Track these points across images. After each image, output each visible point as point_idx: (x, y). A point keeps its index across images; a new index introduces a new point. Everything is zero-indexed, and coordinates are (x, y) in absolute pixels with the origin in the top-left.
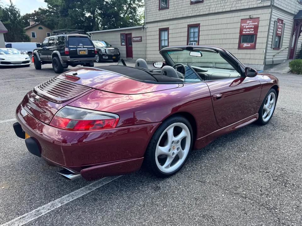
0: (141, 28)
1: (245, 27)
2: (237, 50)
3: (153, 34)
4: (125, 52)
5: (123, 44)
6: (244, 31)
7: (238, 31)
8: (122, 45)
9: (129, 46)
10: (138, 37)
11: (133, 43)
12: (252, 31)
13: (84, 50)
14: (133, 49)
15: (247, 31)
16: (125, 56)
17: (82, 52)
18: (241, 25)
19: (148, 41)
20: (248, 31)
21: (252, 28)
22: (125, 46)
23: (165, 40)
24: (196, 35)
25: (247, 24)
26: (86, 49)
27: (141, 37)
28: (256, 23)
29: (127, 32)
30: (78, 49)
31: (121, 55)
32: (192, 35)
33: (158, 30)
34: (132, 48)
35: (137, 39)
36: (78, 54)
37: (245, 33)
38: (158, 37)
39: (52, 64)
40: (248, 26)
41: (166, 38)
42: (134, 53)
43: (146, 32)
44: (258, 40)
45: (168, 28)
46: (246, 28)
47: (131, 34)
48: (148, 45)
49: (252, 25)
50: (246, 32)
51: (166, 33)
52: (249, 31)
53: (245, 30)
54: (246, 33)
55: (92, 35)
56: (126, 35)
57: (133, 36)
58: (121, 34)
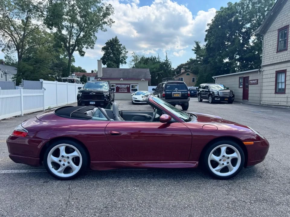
0: (257, 71)
3: (269, 76)
4: (241, 95)
5: (241, 86)
8: (239, 88)
9: (246, 88)
10: (254, 80)
11: (249, 86)
14: (250, 92)
16: (242, 98)
19: (264, 84)
22: (242, 89)
23: (282, 83)
27: (257, 80)
29: (245, 76)
31: (235, 97)
33: (275, 72)
34: (248, 90)
35: (253, 82)
36: (173, 96)
38: (274, 79)
41: (283, 80)
42: (250, 95)
43: (262, 75)
45: (286, 70)
47: (248, 77)
48: (264, 88)
51: (283, 76)
55: (216, 79)
56: (244, 78)
57: (250, 79)
58: (240, 78)
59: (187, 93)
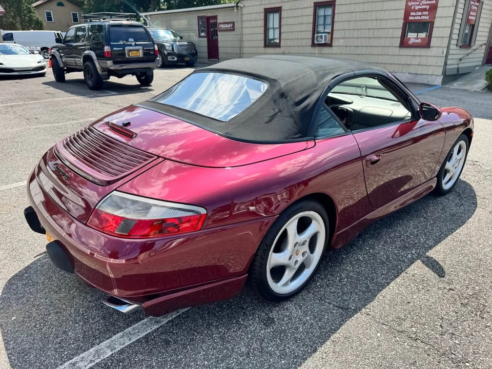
0: (233, 7)
1: (414, 8)
2: (398, 48)
3: (253, 17)
4: (205, 50)
5: (203, 34)
6: (412, 16)
7: (402, 14)
8: (200, 37)
9: (212, 38)
10: (228, 23)
11: (219, 33)
12: (425, 15)
13: (138, 50)
14: (220, 45)
15: (416, 16)
16: (206, 55)
17: (134, 52)
18: (407, 5)
19: (245, 31)
20: (419, 16)
21: (425, 10)
22: (206, 39)
23: (274, 28)
24: (329, 21)
25: (418, 3)
26: (141, 47)
27: (233, 23)
28: (434, 2)
29: (209, 15)
30: (127, 48)
31: (198, 54)
32: (321, 21)
33: (263, 10)
34: (217, 41)
35: (226, 26)
36: (127, 56)
37: (413, 18)
38: (262, 23)
39: (82, 72)
40: (420, 7)
41: (277, 25)
42: (221, 50)
43: (242, 15)
44: (435, 33)
45: (281, 7)
46: (415, 11)
47: (215, 17)
48: (245, 38)
49: (426, 5)
50: (414, 16)
51: (277, 16)
52: (421, 16)
53: (414, 14)
54: (415, 18)
55: (149, 18)
56: (208, 18)
57: (219, 21)
58: (199, 18)
59: (154, 49)
